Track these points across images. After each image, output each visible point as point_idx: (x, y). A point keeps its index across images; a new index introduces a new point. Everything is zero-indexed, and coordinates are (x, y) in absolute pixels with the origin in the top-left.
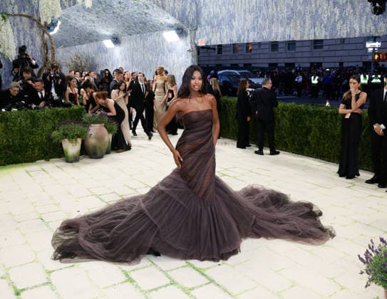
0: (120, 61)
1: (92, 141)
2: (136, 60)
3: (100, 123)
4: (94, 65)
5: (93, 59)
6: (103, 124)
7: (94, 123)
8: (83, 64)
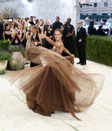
0: (32, 12)
1: (14, 62)
2: (41, 12)
3: (19, 51)
4: (16, 14)
5: (15, 11)
6: (21, 52)
7: (15, 51)
8: (9, 14)
